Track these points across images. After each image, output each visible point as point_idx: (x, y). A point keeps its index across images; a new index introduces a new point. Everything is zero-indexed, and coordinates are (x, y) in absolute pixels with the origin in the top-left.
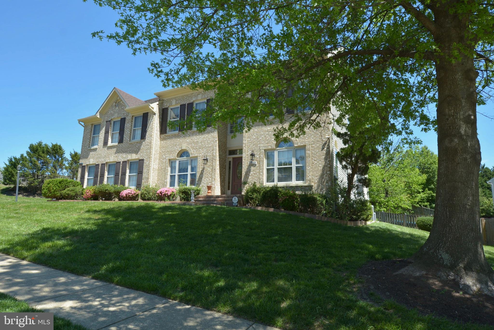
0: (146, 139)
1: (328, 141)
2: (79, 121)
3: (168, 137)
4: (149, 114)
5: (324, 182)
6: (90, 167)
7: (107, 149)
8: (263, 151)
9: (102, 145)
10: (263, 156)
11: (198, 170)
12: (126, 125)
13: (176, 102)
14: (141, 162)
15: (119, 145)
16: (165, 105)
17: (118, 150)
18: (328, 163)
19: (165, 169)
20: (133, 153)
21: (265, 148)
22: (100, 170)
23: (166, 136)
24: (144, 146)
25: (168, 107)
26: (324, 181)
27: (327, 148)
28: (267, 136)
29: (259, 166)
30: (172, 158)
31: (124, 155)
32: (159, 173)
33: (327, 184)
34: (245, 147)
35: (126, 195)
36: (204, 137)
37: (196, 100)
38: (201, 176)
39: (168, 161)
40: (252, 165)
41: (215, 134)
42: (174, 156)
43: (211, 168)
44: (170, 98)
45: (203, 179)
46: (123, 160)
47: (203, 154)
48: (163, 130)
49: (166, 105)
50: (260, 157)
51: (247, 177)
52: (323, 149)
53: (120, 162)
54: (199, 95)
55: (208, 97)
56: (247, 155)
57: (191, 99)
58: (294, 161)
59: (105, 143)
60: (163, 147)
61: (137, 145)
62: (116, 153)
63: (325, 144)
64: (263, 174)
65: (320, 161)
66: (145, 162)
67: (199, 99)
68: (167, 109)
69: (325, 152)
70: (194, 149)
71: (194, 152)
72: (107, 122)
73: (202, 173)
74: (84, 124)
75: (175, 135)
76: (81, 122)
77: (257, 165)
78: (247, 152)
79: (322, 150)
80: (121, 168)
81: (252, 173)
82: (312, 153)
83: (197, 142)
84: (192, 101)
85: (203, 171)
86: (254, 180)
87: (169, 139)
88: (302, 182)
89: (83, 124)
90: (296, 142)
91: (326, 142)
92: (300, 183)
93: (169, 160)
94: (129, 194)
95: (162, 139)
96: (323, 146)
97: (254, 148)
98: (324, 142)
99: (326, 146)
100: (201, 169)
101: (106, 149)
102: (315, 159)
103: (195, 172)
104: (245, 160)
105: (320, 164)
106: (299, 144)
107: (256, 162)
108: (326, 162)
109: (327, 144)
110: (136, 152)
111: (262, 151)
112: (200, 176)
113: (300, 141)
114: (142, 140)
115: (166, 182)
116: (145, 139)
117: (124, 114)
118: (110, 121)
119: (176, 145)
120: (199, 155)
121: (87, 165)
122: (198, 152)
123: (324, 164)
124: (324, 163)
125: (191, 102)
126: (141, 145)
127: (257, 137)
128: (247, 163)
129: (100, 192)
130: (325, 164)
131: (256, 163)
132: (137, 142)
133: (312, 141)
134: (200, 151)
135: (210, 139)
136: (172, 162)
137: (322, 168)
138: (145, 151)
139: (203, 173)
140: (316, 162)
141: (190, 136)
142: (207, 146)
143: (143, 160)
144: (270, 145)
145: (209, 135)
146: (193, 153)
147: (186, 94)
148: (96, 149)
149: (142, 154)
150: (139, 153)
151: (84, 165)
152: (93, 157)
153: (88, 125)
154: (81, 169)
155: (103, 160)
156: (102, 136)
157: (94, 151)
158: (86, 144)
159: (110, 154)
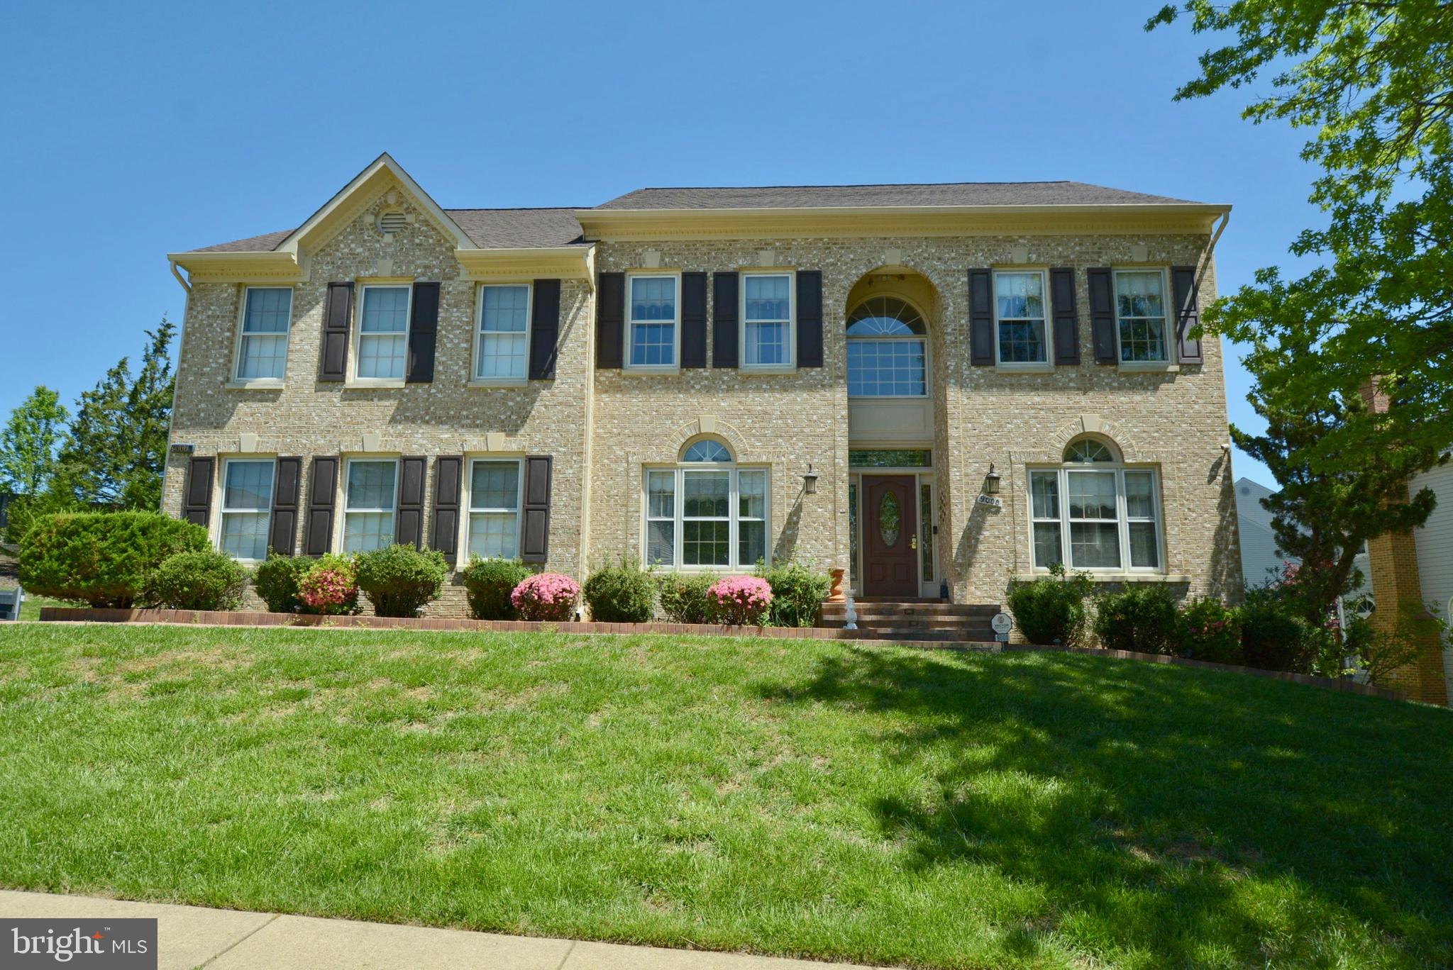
0: (558, 381)
1: (1226, 458)
2: (177, 262)
3: (635, 383)
4: (563, 287)
5: (1221, 574)
6: (239, 467)
7: (343, 399)
8: (1023, 466)
9: (313, 378)
10: (1021, 482)
11: (776, 510)
12: (442, 314)
13: (662, 260)
14: (540, 467)
15: (415, 391)
16: (614, 264)
17: (407, 409)
18: (1230, 519)
19: (627, 496)
20: (491, 427)
21: (1028, 461)
22: (304, 482)
23: (625, 379)
24: (546, 406)
25: (626, 270)
26: (1222, 571)
27: (1224, 478)
28: (1032, 422)
29: (1013, 514)
30: (658, 460)
31: (445, 434)
32: (599, 510)
33: (1230, 580)
34: (955, 448)
35: (556, 599)
36: (795, 400)
37: (753, 267)
38: (789, 532)
39: (636, 471)
40: (984, 508)
41: (840, 396)
42: (666, 452)
43: (830, 507)
44: (633, 239)
45: (798, 542)
46: (437, 451)
47: (792, 457)
48: (608, 355)
49: (616, 264)
50: (1012, 485)
51: (970, 547)
52: (1212, 478)
53: (423, 460)
54: (762, 253)
55: (800, 265)
56: (966, 475)
57: (730, 260)
58: (1121, 505)
59: (331, 371)
60: (613, 417)
61: (513, 400)
62: (393, 420)
63: (1217, 465)
64: (1026, 538)
65: (1206, 511)
66: (557, 466)
67: (763, 265)
68: (620, 278)
69: (1218, 488)
70: (754, 436)
71: (753, 446)
72: (331, 286)
73: (792, 523)
74: (190, 278)
75: (666, 378)
76: (179, 268)
77: (1003, 510)
78: (966, 466)
79: (1210, 482)
80: (428, 481)
81: (986, 533)
82: (1181, 487)
83: (766, 413)
84: (731, 267)
85: (799, 517)
86: (994, 556)
87: (636, 388)
88: (1151, 569)
89: (185, 274)
90: (1130, 450)
91: (1221, 459)
92: (1147, 573)
93: (644, 466)
94: (565, 594)
95: (601, 388)
96: (1212, 470)
97: (988, 454)
98: (1214, 460)
99: (1221, 472)
100: (788, 510)
101: (335, 397)
102: (1191, 507)
103: (762, 516)
104: (959, 491)
105: (1209, 522)
106: (1140, 459)
107: (1001, 500)
108: (1223, 518)
109: (1223, 467)
110: (511, 428)
111: (1019, 468)
112: (783, 532)
113: (1142, 447)
114: (536, 384)
115: (636, 547)
116: (553, 380)
117: (426, 267)
118: (350, 286)
119: (670, 416)
120: (776, 460)
121: (219, 454)
122: (771, 449)
123: (1218, 523)
124: (1219, 518)
125: (730, 270)
126: (534, 401)
127: (998, 421)
128: (967, 501)
129: (394, 579)
130: (1222, 521)
131: (1001, 504)
132: (510, 385)
133: (1179, 454)
134: (778, 445)
135: (817, 408)
136: (656, 476)
137: (1212, 533)
138: (553, 427)
139: (797, 523)
140: (1194, 515)
141: (730, 389)
142: (807, 430)
143: (548, 459)
144: (1045, 453)
145: (814, 394)
146: (748, 449)
147: (706, 237)
148: (278, 392)
149: (538, 437)
150: (522, 432)
151: (196, 454)
152: (258, 427)
153: (214, 285)
154: (181, 470)
155: (322, 442)
156: (311, 345)
157: (260, 401)
158: (207, 365)
159: (360, 419)
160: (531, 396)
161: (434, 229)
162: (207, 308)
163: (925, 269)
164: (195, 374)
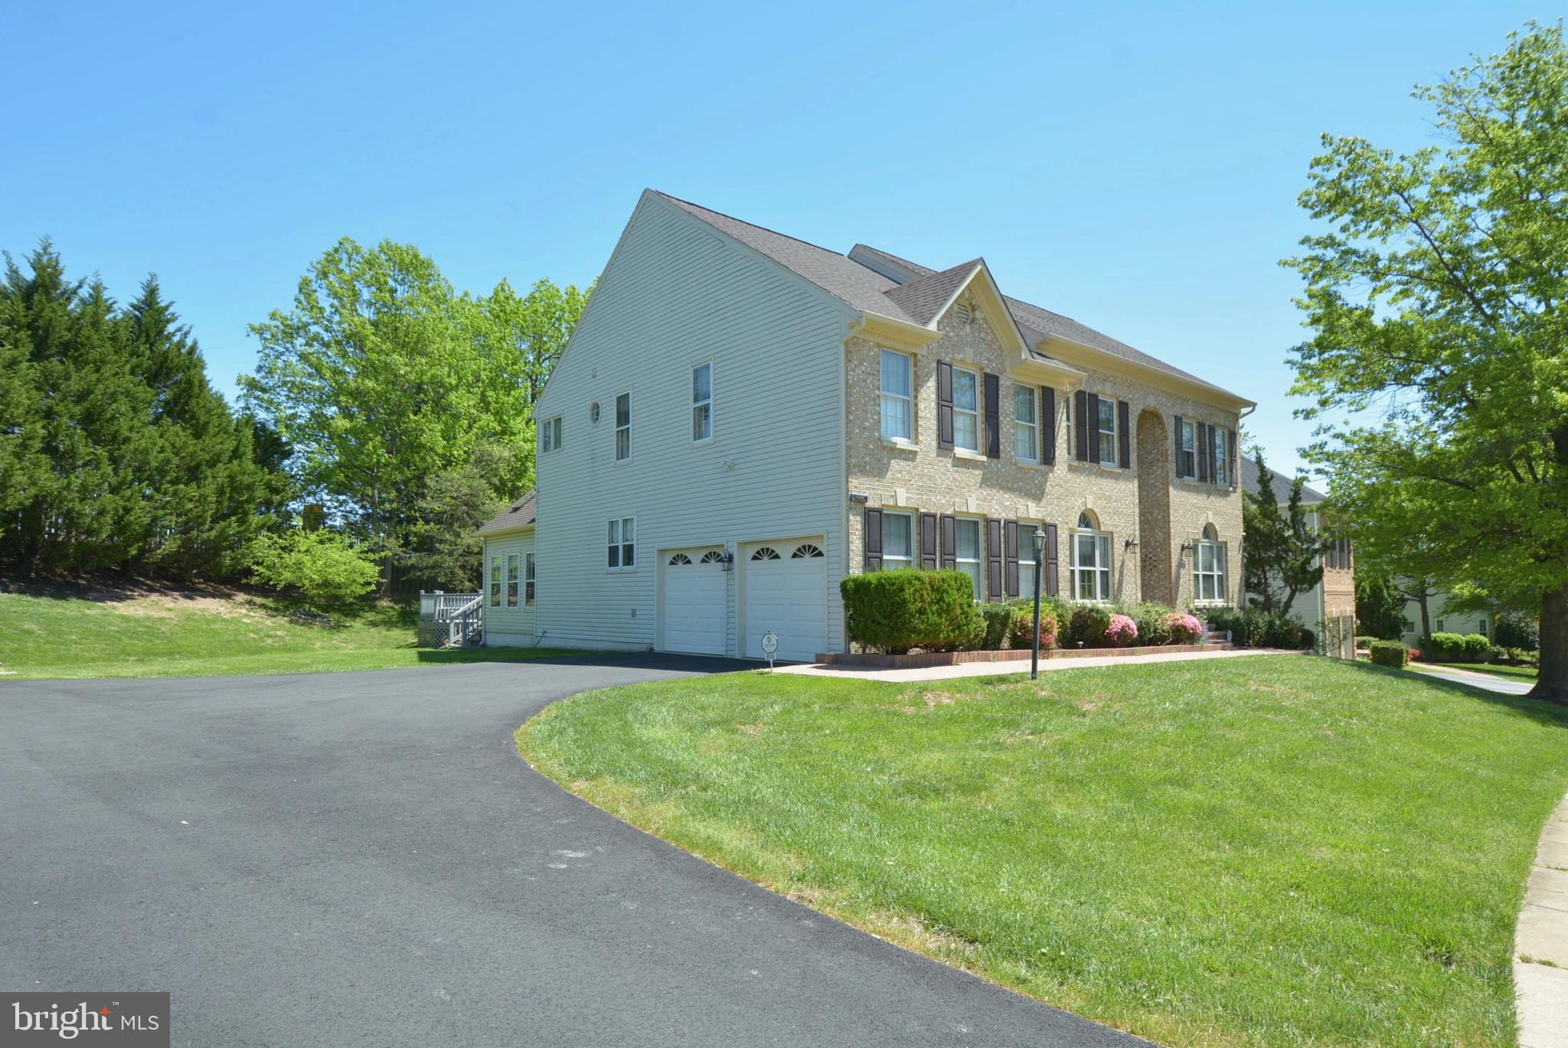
0: (1056, 468)
7: (954, 466)
8: (1192, 541)
9: (934, 443)
14: (1051, 530)
15: (991, 464)
17: (987, 479)
20: (1028, 498)
21: (1193, 538)
22: (938, 535)
31: (1007, 502)
36: (1120, 490)
37: (1103, 392)
38: (1120, 578)
46: (1004, 515)
51: (1177, 588)
52: (1239, 551)
53: (999, 521)
54: (1106, 384)
55: (1120, 396)
56: (1175, 545)
57: (1095, 384)
58: (1215, 564)
59: (945, 439)
61: (1036, 478)
62: (981, 486)
65: (1238, 569)
66: (1058, 532)
69: (1240, 556)
70: (1106, 512)
71: (1106, 519)
72: (938, 362)
73: (1121, 573)
75: (1072, 466)
77: (1186, 566)
78: (1175, 539)
79: (1238, 553)
80: (1002, 539)
81: (1182, 580)
82: (1232, 556)
83: (1110, 497)
84: (1096, 389)
85: (1123, 569)
86: (1184, 594)
88: (1222, 600)
90: (1220, 533)
91: (1241, 541)
96: (1239, 546)
98: (1239, 542)
99: (1241, 548)
100: (1120, 563)
101: (949, 463)
102: (1235, 566)
103: (1107, 567)
104: (1174, 554)
105: (1238, 574)
106: (1222, 539)
107: (1186, 560)
108: (1241, 572)
110: (1037, 500)
114: (1046, 467)
116: (1054, 466)
117: (989, 360)
118: (950, 365)
120: (1115, 530)
121: (884, 506)
125: (1095, 391)
126: (1046, 481)
128: (1176, 561)
130: (1241, 574)
131: (1186, 563)
132: (1034, 467)
133: (1231, 537)
135: (1128, 497)
137: (1239, 581)
139: (1123, 572)
140: (1235, 571)
141: (1097, 478)
142: (1125, 511)
143: (1055, 526)
144: (1198, 533)
146: (1105, 522)
148: (914, 453)
149: (1049, 509)
150: (1042, 501)
151: (870, 504)
152: (905, 483)
153: (864, 341)
154: (859, 518)
155: (943, 501)
156: (930, 413)
157: (905, 459)
158: (866, 420)
159: (963, 485)
160: (1045, 475)
161: (990, 328)
162: (861, 364)
163: (1161, 411)
164: (860, 427)
